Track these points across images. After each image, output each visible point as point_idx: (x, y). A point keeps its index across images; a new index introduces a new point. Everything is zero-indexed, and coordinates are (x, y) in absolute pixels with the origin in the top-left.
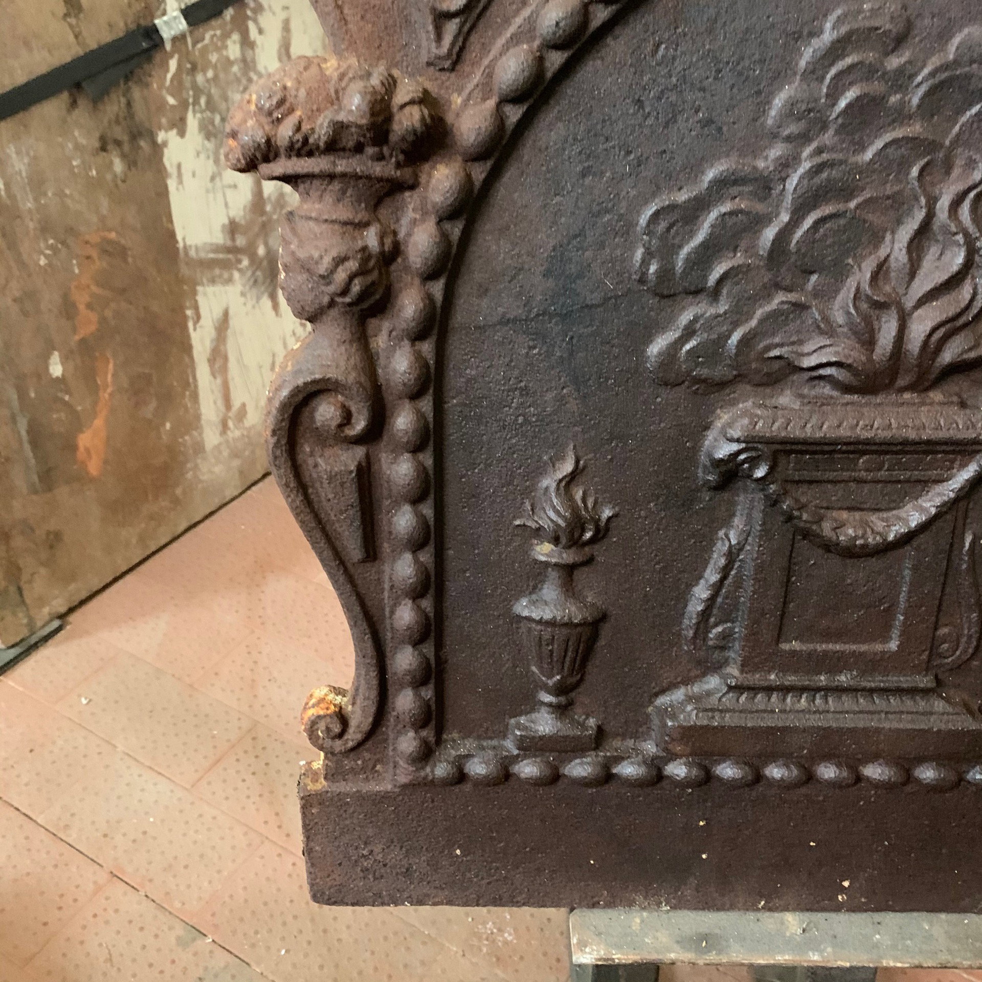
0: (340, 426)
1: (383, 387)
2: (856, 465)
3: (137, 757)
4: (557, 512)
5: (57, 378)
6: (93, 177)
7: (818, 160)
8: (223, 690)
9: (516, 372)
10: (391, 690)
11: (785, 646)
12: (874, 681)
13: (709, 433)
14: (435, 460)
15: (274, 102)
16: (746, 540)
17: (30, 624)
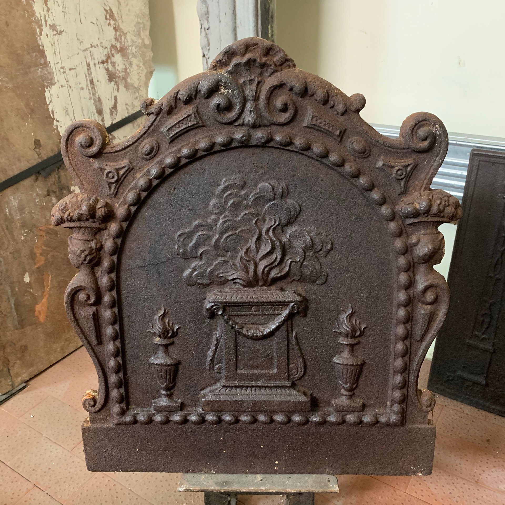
0: (86, 301)
1: (100, 288)
2: (251, 310)
3: (51, 439)
4: (159, 327)
5: (27, 283)
6: (44, 205)
7: (225, 219)
9: (143, 283)
10: (110, 389)
11: (239, 372)
12: (270, 384)
13: (205, 300)
14: (118, 311)
15: (63, 207)
16: (222, 335)
17: (13, 385)
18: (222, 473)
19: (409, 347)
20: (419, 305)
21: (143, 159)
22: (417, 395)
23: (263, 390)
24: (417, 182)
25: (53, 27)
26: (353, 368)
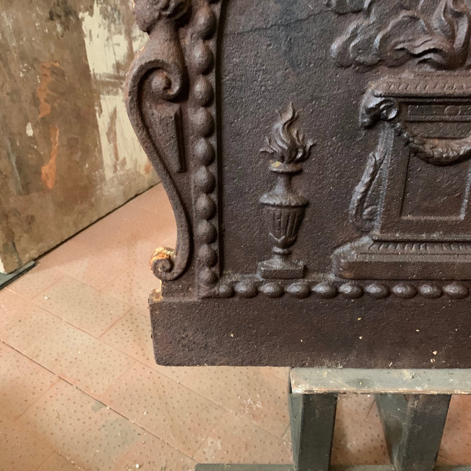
0: (165, 89)
1: (188, 68)
2: (443, 111)
3: (72, 324)
4: (283, 141)
5: (31, 136)
6: (46, 33)
8: (116, 293)
9: (260, 60)
10: (196, 245)
11: (404, 218)
12: (451, 237)
13: (364, 95)
14: (217, 112)
16: (384, 157)
17: (20, 262)
18: (352, 367)
23: (437, 248)
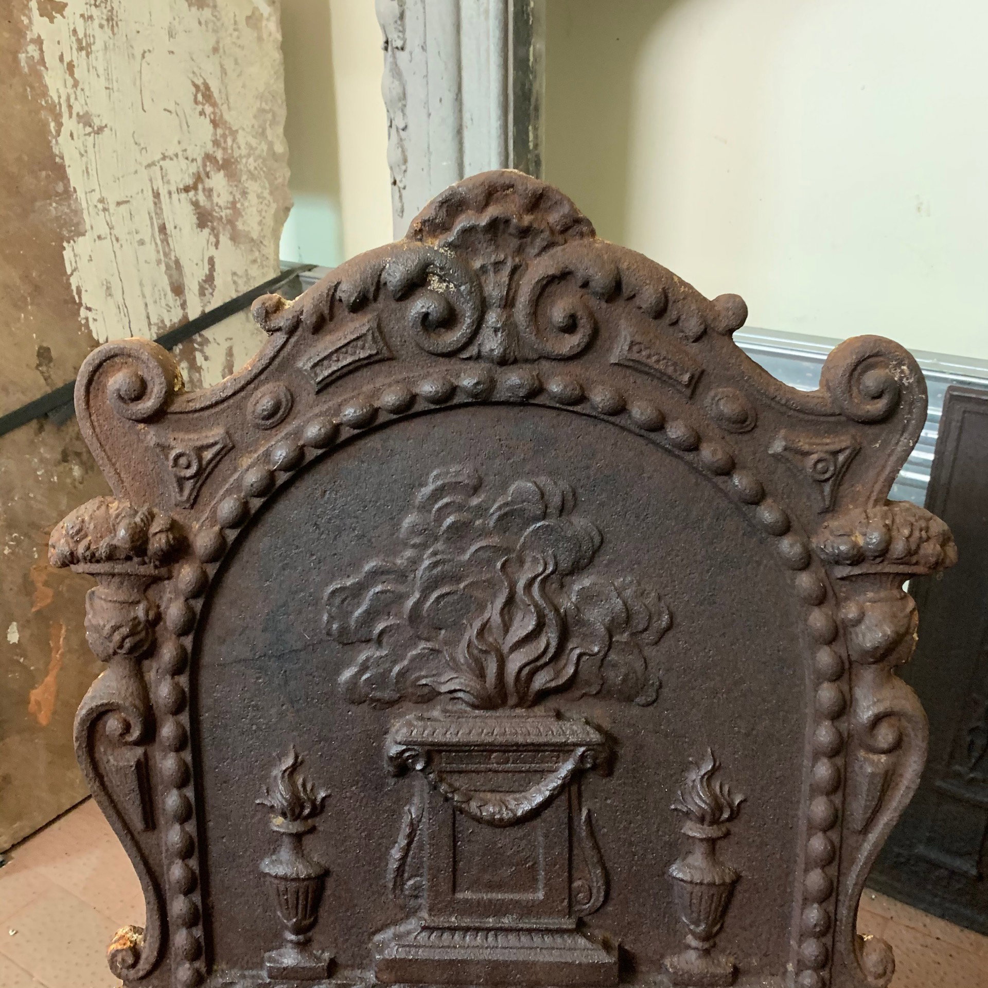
0: (122, 735)
1: (154, 707)
2: (489, 760)
5: (14, 643)
6: (54, 482)
7: (434, 559)
9: (247, 695)
10: (172, 929)
11: (460, 896)
12: (529, 923)
13: (387, 736)
14: (193, 758)
15: (75, 530)
16: (422, 814)
19: (837, 844)
20: (862, 754)
21: (257, 426)
22: (854, 951)
23: (512, 939)
24: (859, 488)
25: (85, 119)
26: (713, 890)
